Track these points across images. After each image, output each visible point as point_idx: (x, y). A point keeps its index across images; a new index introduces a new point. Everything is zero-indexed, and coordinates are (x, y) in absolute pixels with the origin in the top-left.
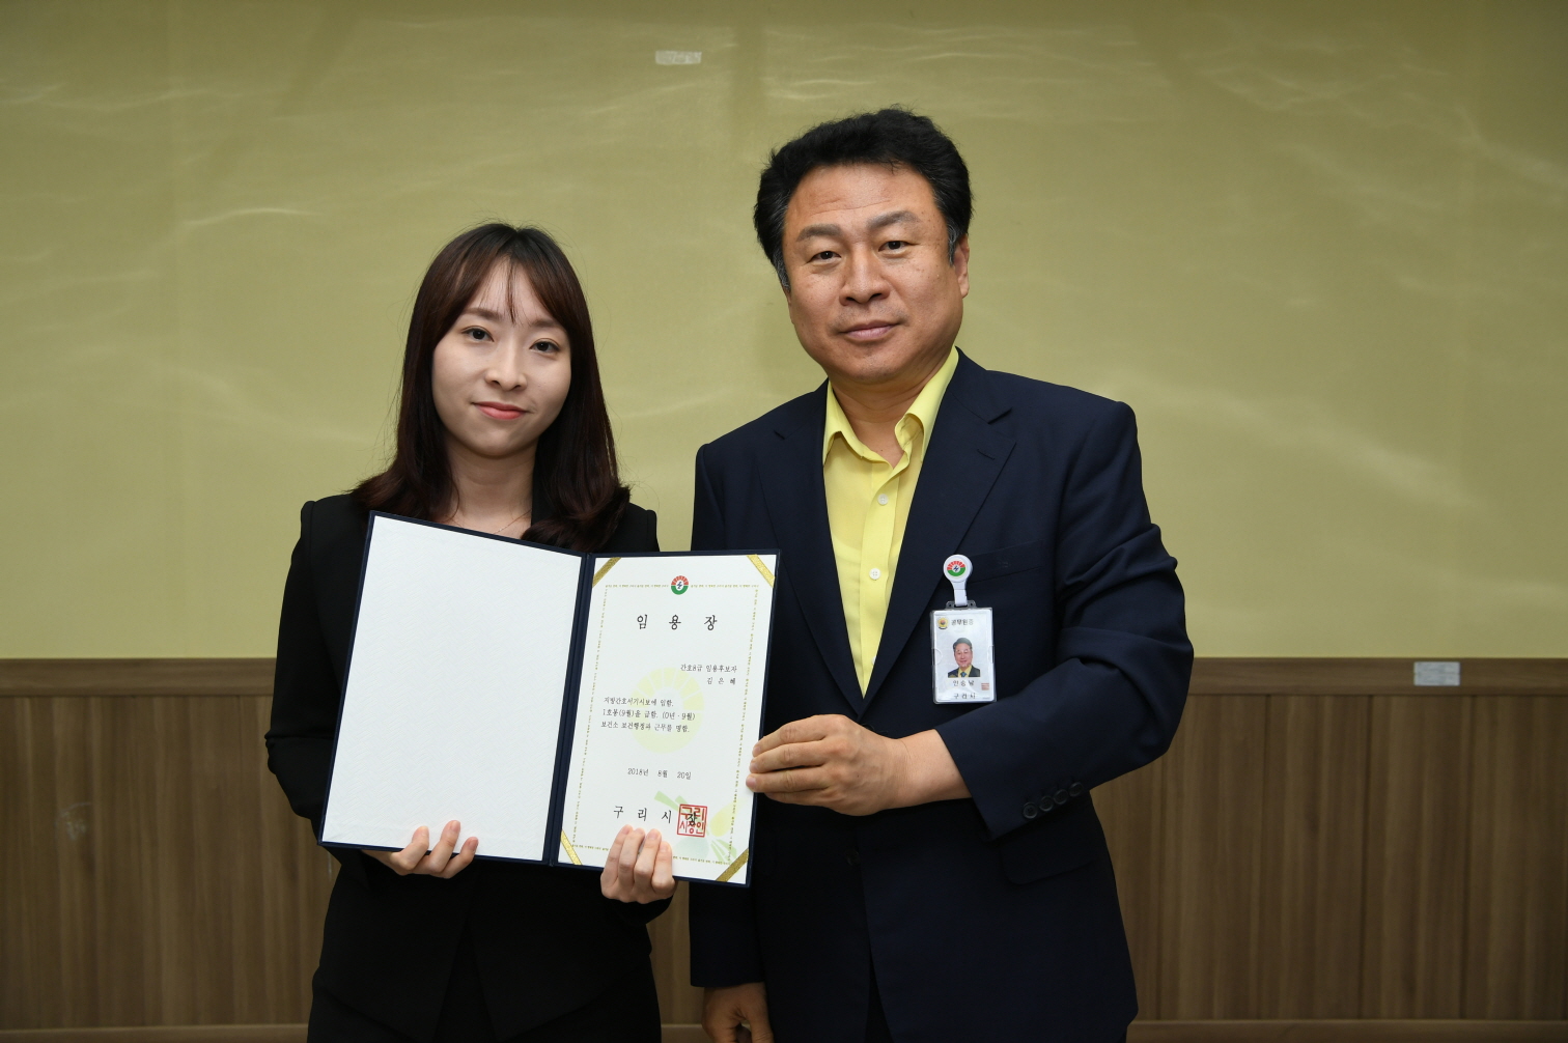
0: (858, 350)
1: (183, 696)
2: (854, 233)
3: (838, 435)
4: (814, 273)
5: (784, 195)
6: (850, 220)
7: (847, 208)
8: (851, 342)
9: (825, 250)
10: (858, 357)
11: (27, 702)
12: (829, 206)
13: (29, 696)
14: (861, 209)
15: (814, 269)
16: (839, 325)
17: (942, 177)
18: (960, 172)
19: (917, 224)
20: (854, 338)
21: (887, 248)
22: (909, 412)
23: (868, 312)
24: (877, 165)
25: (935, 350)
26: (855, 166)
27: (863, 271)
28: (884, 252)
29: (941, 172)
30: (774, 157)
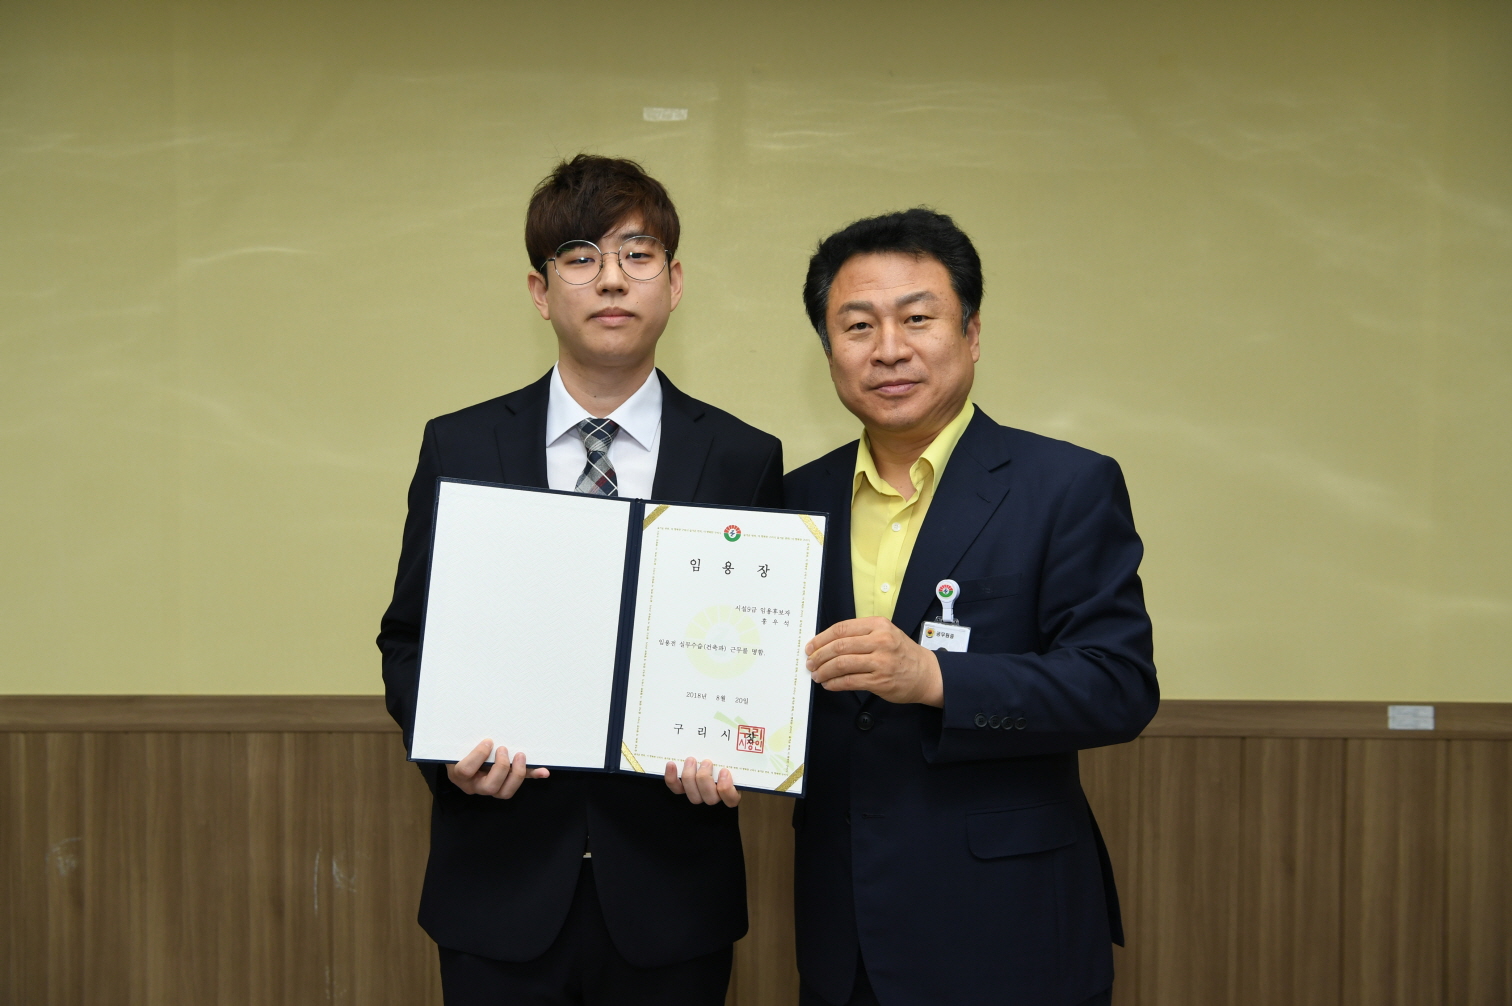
0: (887, 403)
2: (884, 308)
3: (865, 476)
4: (851, 339)
5: (828, 277)
6: (881, 298)
7: (879, 288)
8: (881, 396)
9: (860, 322)
10: (886, 408)
12: (865, 286)
14: (890, 290)
15: (851, 336)
16: (871, 382)
17: (959, 265)
18: (975, 263)
19: (936, 302)
20: (883, 393)
21: (911, 321)
22: (922, 456)
23: (895, 371)
24: (904, 254)
25: (951, 404)
26: (887, 254)
27: (891, 340)
28: (909, 324)
29: (957, 260)
30: (821, 245)
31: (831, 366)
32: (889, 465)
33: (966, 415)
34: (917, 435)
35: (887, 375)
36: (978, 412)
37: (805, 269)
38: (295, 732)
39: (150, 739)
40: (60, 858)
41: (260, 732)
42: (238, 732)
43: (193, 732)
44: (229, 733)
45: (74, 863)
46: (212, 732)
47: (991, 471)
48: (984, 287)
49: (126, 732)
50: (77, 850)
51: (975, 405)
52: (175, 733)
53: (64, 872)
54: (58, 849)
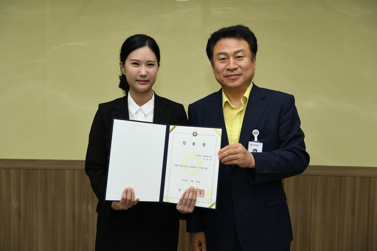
0: (231, 81)
1: (46, 170)
2: (230, 54)
3: (227, 102)
4: (220, 63)
5: (214, 44)
6: (229, 51)
7: (229, 48)
8: (229, 79)
9: (223, 58)
10: (230, 83)
11: (4, 170)
12: (225, 47)
13: (4, 169)
14: (232, 49)
15: (220, 62)
16: (226, 75)
17: (251, 42)
18: (255, 40)
19: (245, 53)
22: (244, 96)
23: (233, 72)
24: (236, 38)
25: (248, 81)
26: (231, 38)
27: (232, 63)
29: (251, 40)
30: (211, 35)
33: (251, 85)
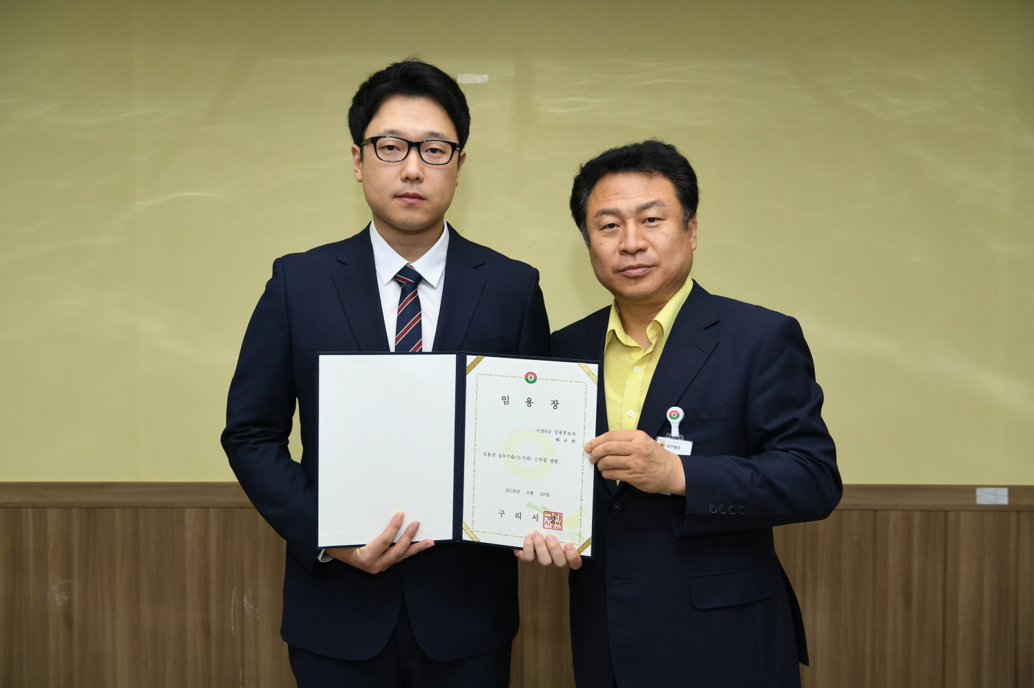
2: (628, 213)
3: (615, 334)
5: (587, 190)
6: (625, 205)
7: (624, 198)
8: (626, 277)
9: (610, 223)
10: (629, 285)
12: (613, 197)
14: (632, 200)
15: (605, 234)
16: (619, 266)
17: (681, 180)
18: (691, 176)
19: (665, 208)
20: (627, 274)
21: (647, 221)
22: (656, 319)
23: (636, 259)
24: (642, 173)
25: (675, 282)
26: (629, 174)
27: (633, 235)
28: (645, 224)
29: (680, 177)
30: (581, 168)
31: (590, 254)
32: (632, 325)
33: (687, 288)
34: (654, 303)
35: (630, 261)
36: (696, 287)
37: (571, 185)
38: (218, 508)
39: (118, 512)
40: (57, 594)
41: (194, 507)
42: (178, 508)
43: (147, 508)
44: (172, 508)
45: (66, 598)
46: (161, 508)
47: (705, 329)
48: (699, 195)
49: (101, 508)
50: (68, 589)
51: (693, 280)
52: (135, 508)
53: (59, 604)
54: (55, 588)
